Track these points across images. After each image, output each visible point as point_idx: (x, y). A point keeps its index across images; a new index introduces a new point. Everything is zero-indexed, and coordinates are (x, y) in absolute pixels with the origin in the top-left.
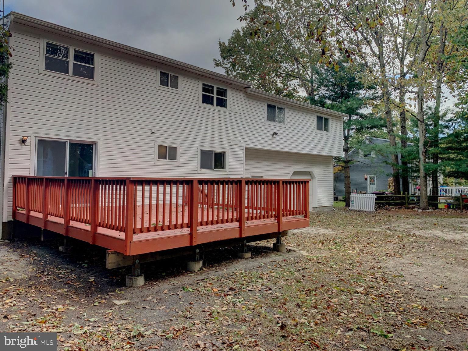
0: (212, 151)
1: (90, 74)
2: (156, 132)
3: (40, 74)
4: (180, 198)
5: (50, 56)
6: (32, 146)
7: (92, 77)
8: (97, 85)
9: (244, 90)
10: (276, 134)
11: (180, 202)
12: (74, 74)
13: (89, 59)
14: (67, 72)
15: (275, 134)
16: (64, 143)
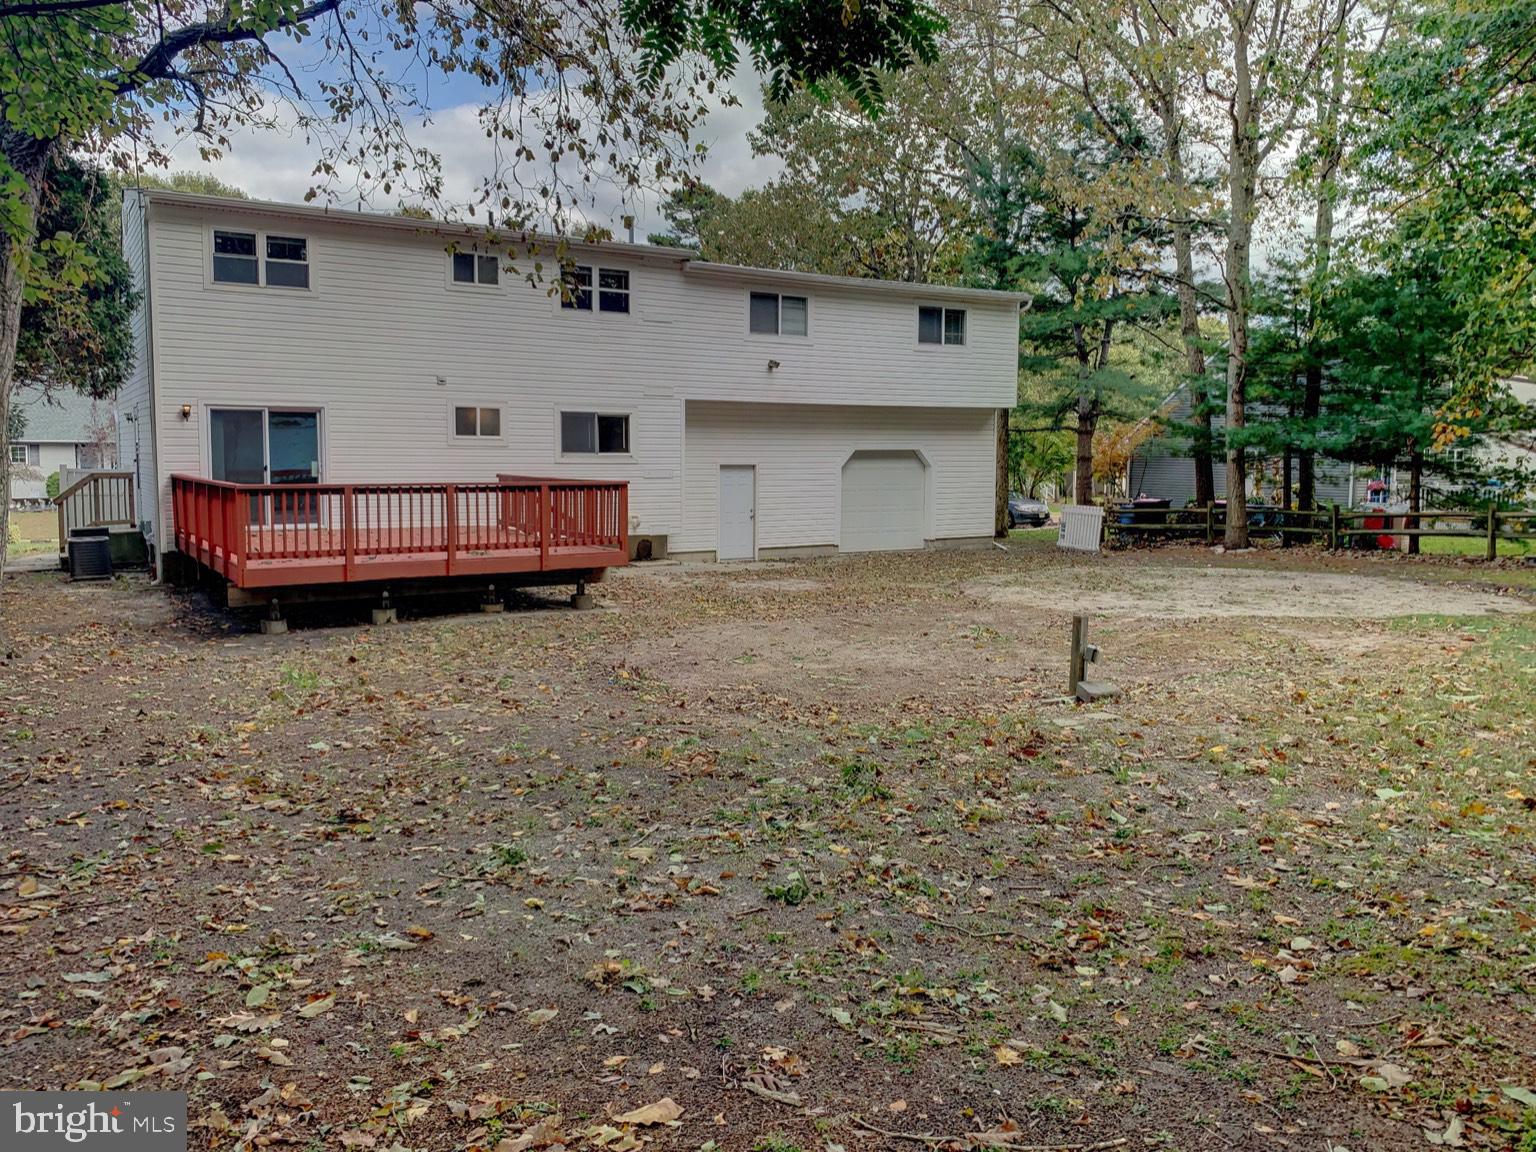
0: (592, 415)
1: (300, 279)
2: (448, 380)
3: (205, 290)
4: (493, 515)
5: (221, 255)
6: (201, 422)
7: (305, 284)
8: (316, 298)
9: (678, 266)
10: (777, 365)
11: (493, 523)
12: (269, 282)
13: (296, 249)
14: (256, 281)
15: (773, 365)
16: (259, 414)
